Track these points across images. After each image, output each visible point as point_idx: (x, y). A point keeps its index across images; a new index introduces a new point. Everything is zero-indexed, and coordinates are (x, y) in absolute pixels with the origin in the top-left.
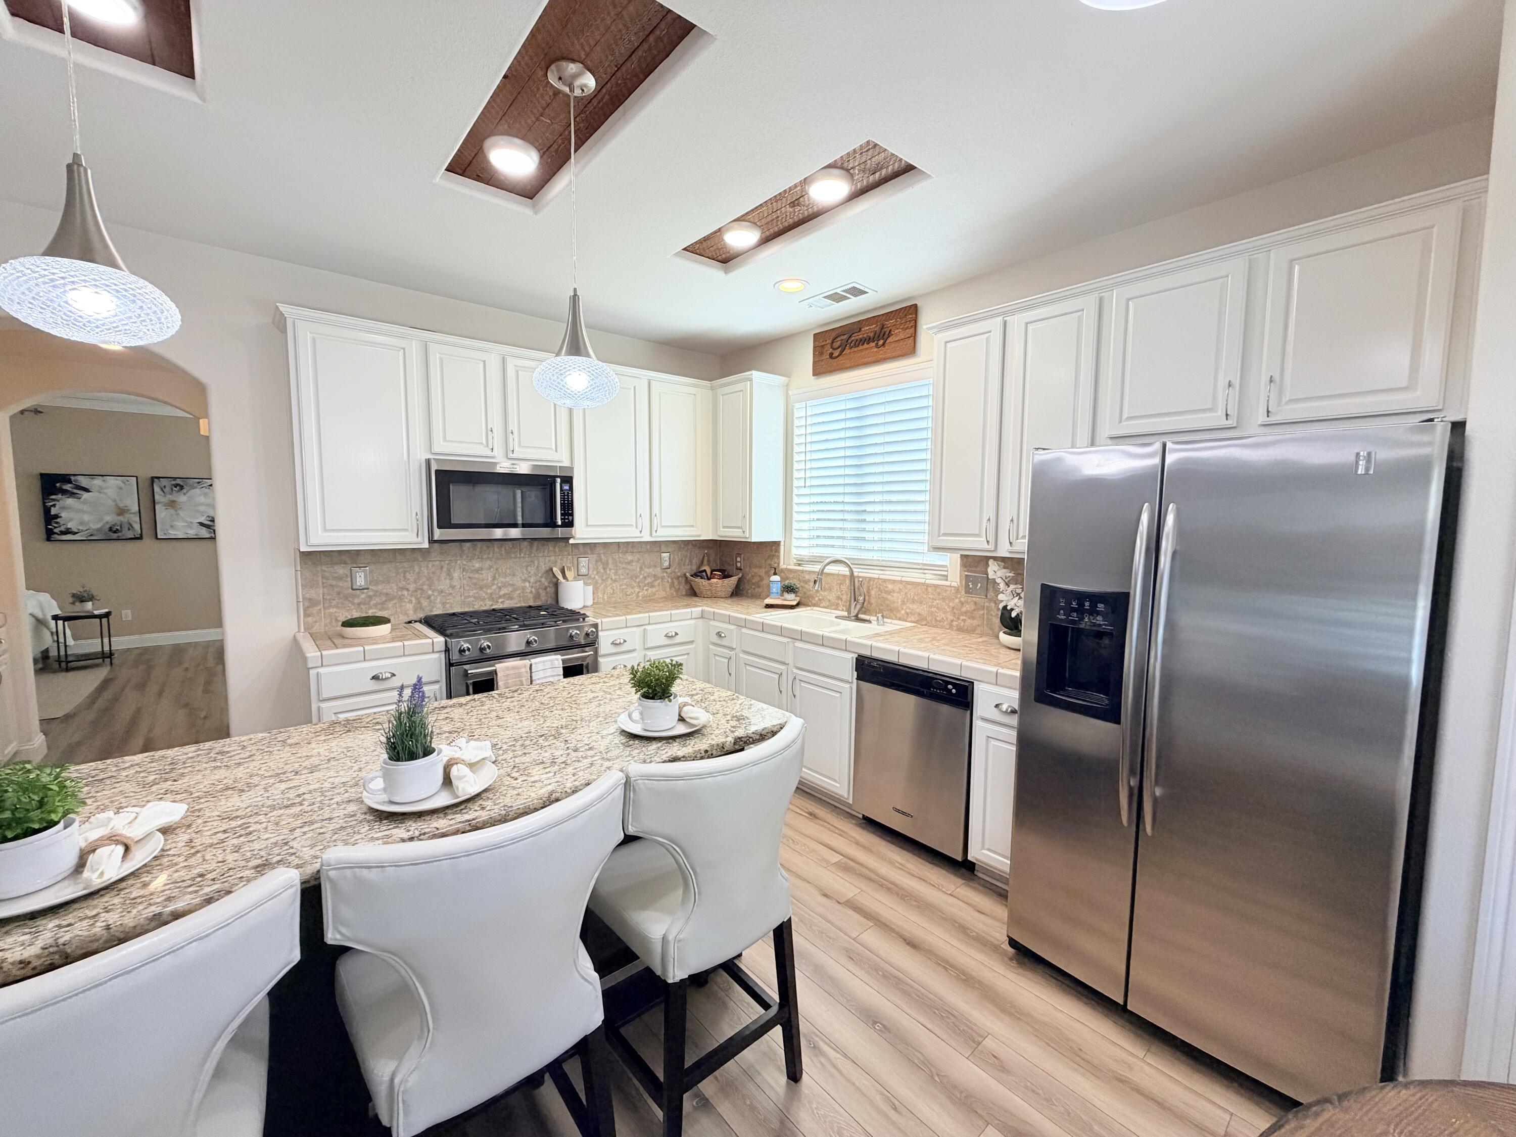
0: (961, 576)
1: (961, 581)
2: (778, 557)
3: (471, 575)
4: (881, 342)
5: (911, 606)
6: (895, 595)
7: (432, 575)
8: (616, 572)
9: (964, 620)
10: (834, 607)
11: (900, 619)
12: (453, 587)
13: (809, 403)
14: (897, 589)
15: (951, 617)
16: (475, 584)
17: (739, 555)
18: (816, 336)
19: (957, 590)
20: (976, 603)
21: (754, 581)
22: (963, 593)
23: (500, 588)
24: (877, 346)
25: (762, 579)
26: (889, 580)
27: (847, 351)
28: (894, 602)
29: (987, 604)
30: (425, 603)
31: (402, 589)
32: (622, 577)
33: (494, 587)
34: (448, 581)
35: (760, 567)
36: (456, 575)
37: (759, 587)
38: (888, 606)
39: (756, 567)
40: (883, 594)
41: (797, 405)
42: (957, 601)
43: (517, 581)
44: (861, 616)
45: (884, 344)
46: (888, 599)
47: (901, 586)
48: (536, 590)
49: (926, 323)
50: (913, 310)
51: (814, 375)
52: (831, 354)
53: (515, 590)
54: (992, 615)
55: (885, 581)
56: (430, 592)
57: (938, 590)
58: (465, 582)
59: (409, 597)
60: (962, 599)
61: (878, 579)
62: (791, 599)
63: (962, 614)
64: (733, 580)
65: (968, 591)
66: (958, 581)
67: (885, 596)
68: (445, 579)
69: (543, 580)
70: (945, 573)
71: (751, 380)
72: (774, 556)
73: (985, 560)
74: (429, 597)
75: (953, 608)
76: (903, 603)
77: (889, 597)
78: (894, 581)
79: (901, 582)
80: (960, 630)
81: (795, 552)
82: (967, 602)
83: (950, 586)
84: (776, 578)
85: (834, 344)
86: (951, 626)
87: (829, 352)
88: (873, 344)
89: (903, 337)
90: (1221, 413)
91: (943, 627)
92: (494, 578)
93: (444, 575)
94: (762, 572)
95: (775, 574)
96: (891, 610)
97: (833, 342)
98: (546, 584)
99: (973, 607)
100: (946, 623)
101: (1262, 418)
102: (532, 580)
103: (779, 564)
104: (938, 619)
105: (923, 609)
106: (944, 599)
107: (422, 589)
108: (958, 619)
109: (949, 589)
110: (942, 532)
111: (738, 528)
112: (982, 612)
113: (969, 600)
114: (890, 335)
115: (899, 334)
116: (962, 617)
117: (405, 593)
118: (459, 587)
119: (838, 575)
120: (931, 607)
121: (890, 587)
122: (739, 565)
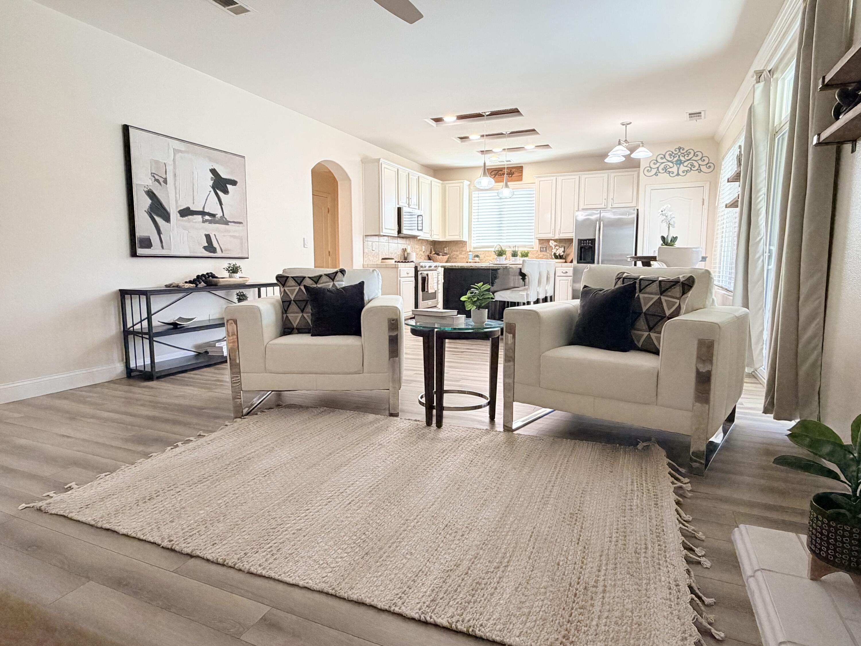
0: (539, 245)
2: (466, 245)
4: (510, 176)
17: (446, 247)
19: (537, 251)
21: (453, 257)
22: (539, 252)
25: (457, 256)
27: (497, 176)
29: (547, 254)
35: (457, 251)
39: (455, 251)
41: (473, 193)
42: (537, 254)
49: (526, 172)
50: (522, 167)
57: (531, 252)
62: (477, 259)
63: (539, 258)
64: (447, 257)
65: (541, 251)
66: (539, 247)
71: (463, 183)
72: (463, 245)
73: (548, 241)
75: (536, 257)
81: (473, 245)
82: (540, 254)
84: (471, 253)
85: (492, 174)
88: (507, 176)
89: (518, 175)
90: (603, 205)
94: (458, 253)
97: (492, 172)
99: (542, 255)
101: (611, 207)
103: (466, 248)
106: (533, 254)
109: (535, 251)
110: (539, 233)
112: (545, 257)
113: (544, 251)
114: (513, 174)
115: (516, 174)
122: (445, 252)
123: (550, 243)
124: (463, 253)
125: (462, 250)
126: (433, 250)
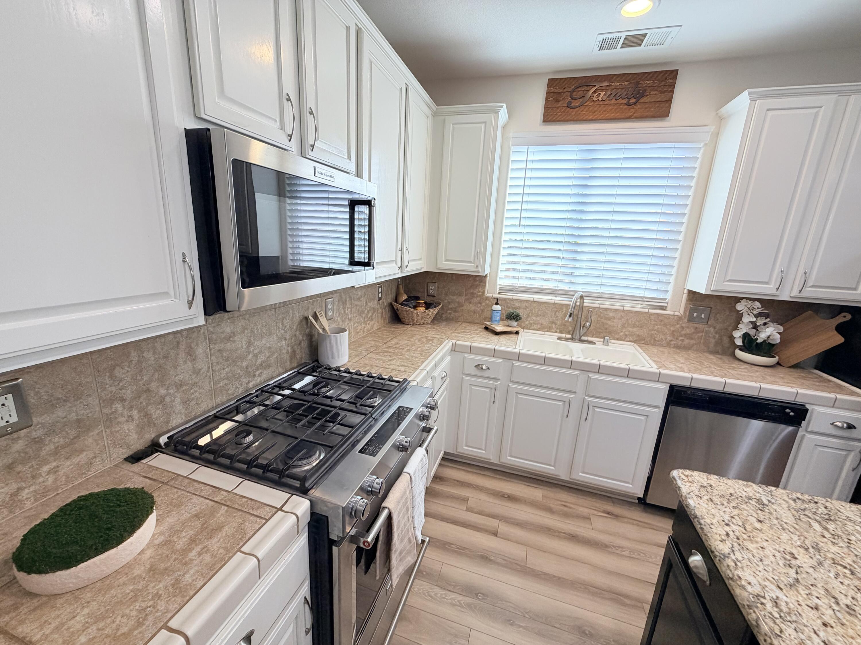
0: (686, 307)
1: (685, 311)
2: (484, 287)
3: (222, 346)
4: (633, 101)
5: (631, 329)
6: (615, 320)
7: (162, 361)
8: (351, 310)
9: (682, 340)
10: (546, 330)
11: (617, 339)
12: (197, 372)
13: (531, 148)
14: (619, 316)
15: (669, 338)
16: (228, 358)
18: (551, 82)
19: (680, 318)
20: (696, 328)
21: (450, 307)
22: (686, 320)
23: (256, 356)
24: (628, 104)
25: (460, 305)
26: (611, 309)
27: (590, 103)
28: (614, 326)
29: (707, 329)
30: (156, 412)
31: (111, 401)
32: (355, 315)
33: (250, 356)
34: (189, 364)
35: (460, 295)
36: (200, 351)
37: (455, 311)
38: (606, 329)
39: (454, 294)
40: (603, 320)
41: (513, 149)
42: (679, 326)
43: (272, 341)
44: (583, 338)
45: (635, 103)
46: (607, 324)
47: (623, 314)
48: (292, 347)
50: (674, 74)
51: (544, 121)
52: (570, 103)
53: (273, 354)
54: (709, 337)
55: (606, 309)
56: (163, 391)
57: (660, 318)
58: (213, 358)
59: (126, 413)
60: (684, 325)
61: (600, 308)
62: (514, 326)
63: (682, 336)
65: (691, 319)
66: (682, 311)
67: (605, 321)
68: (185, 362)
69: (298, 333)
70: (666, 305)
71: (497, 113)
72: (477, 286)
74: (162, 400)
75: (673, 331)
76: (623, 326)
77: (609, 322)
78: (616, 310)
79: (623, 311)
80: (677, 347)
81: (501, 282)
82: (688, 327)
83: (674, 315)
84: (498, 308)
85: (574, 94)
86: (668, 345)
87: (567, 101)
88: (625, 101)
89: (659, 99)
91: (660, 345)
92: (249, 344)
93: (182, 355)
94: (462, 299)
95: (497, 304)
96: (610, 333)
97: (573, 91)
98: (301, 338)
99: (693, 331)
100: (664, 342)
102: (288, 336)
103: (483, 293)
104: (656, 339)
105: (644, 332)
106: (665, 325)
107: (148, 390)
108: (677, 339)
109: (672, 317)
110: (728, 279)
111: (470, 262)
112: (700, 335)
113: (691, 325)
114: (644, 95)
115: (653, 96)
116: (681, 338)
117: (118, 406)
118: (206, 368)
119: (555, 304)
120: (650, 330)
121: (611, 314)
122: (431, 292)
123: (740, 307)
124: (475, 300)
125: (473, 294)
126: (402, 291)
